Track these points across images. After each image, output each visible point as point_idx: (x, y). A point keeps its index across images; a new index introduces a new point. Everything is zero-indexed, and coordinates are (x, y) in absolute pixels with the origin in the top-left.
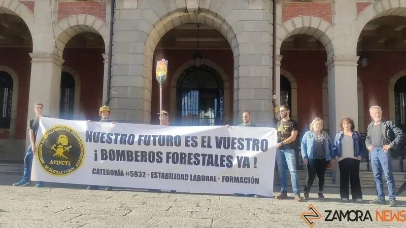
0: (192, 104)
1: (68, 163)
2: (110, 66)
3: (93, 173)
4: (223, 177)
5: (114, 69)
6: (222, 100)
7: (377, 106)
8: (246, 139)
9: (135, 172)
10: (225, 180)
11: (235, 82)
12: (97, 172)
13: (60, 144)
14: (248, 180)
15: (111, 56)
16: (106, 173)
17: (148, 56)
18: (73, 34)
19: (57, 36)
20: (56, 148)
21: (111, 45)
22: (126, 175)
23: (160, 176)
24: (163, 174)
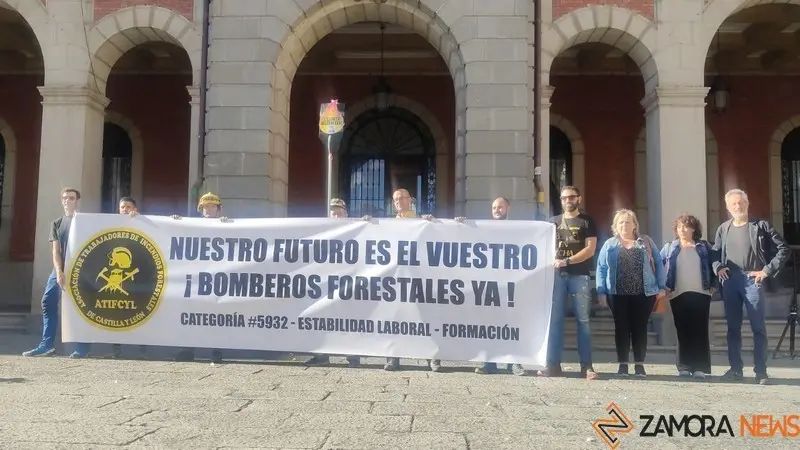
0: (370, 186)
1: (130, 305)
2: (204, 112)
3: (183, 323)
4: (445, 326)
5: (211, 116)
6: (432, 178)
7: (739, 191)
8: (492, 246)
9: (267, 318)
10: (448, 333)
11: (459, 141)
12: (190, 319)
13: (117, 266)
14: (496, 333)
15: (204, 90)
16: (207, 322)
17: (280, 90)
18: (126, 46)
19: (94, 51)
20: (108, 274)
21: (205, 67)
22: (250, 324)
23: (316, 324)
24: (323, 320)
